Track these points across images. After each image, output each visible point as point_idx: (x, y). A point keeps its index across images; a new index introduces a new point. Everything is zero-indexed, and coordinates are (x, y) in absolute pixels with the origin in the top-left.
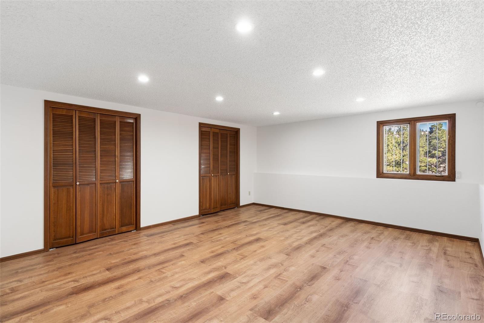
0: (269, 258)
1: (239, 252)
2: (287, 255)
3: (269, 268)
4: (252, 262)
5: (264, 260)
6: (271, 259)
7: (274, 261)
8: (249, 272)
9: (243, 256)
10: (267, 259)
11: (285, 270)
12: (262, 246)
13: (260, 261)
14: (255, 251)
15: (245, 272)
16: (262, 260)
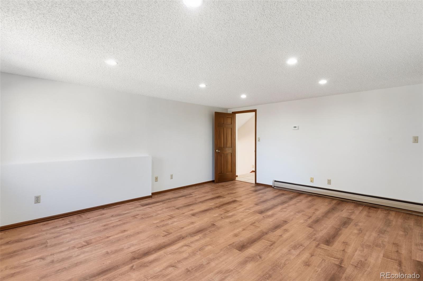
0: (231, 222)
1: (259, 229)
2: (215, 225)
3: (232, 216)
4: (245, 220)
5: (235, 221)
6: (230, 222)
7: (227, 220)
8: (246, 214)
9: (253, 225)
10: (233, 222)
11: (221, 214)
12: (237, 236)
13: (238, 220)
14: (244, 230)
15: (249, 214)
16: (237, 221)
